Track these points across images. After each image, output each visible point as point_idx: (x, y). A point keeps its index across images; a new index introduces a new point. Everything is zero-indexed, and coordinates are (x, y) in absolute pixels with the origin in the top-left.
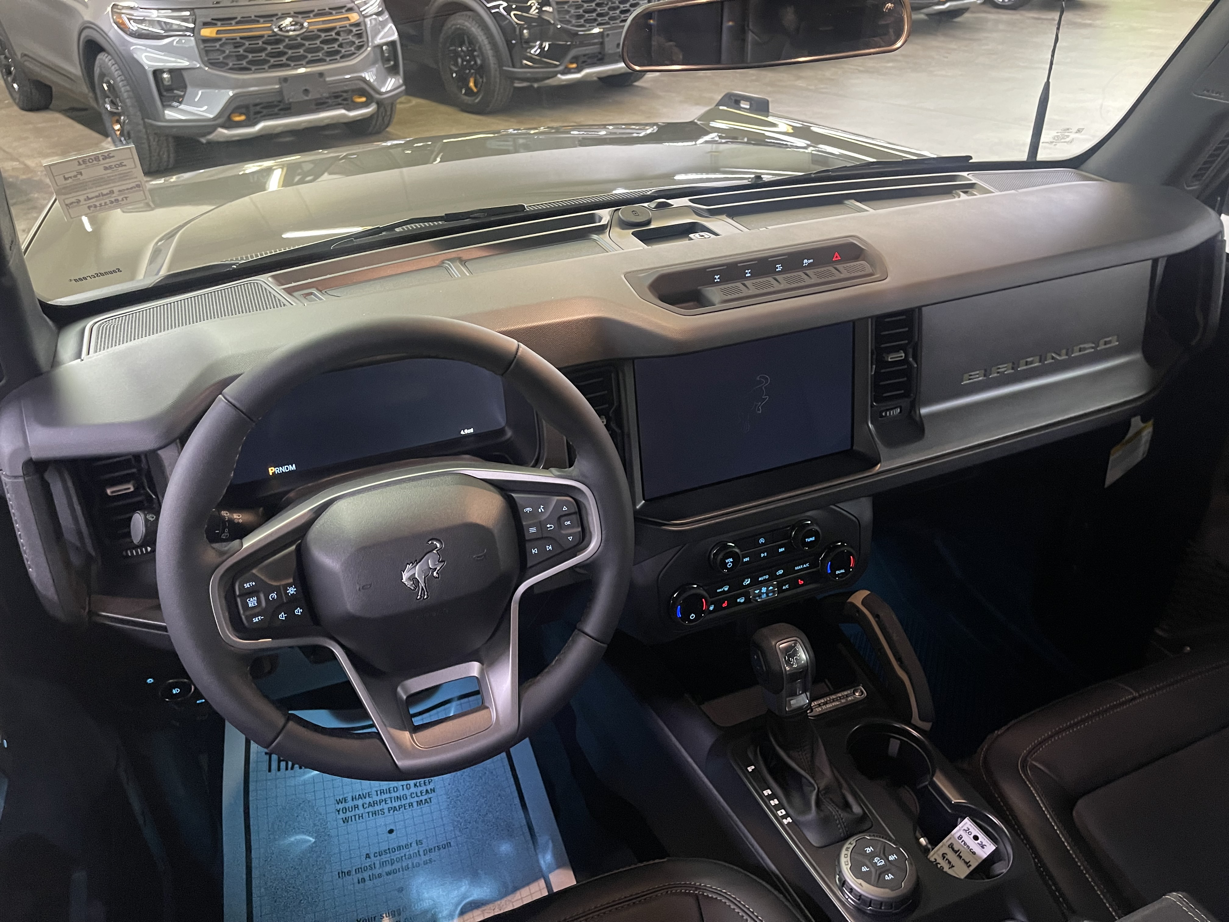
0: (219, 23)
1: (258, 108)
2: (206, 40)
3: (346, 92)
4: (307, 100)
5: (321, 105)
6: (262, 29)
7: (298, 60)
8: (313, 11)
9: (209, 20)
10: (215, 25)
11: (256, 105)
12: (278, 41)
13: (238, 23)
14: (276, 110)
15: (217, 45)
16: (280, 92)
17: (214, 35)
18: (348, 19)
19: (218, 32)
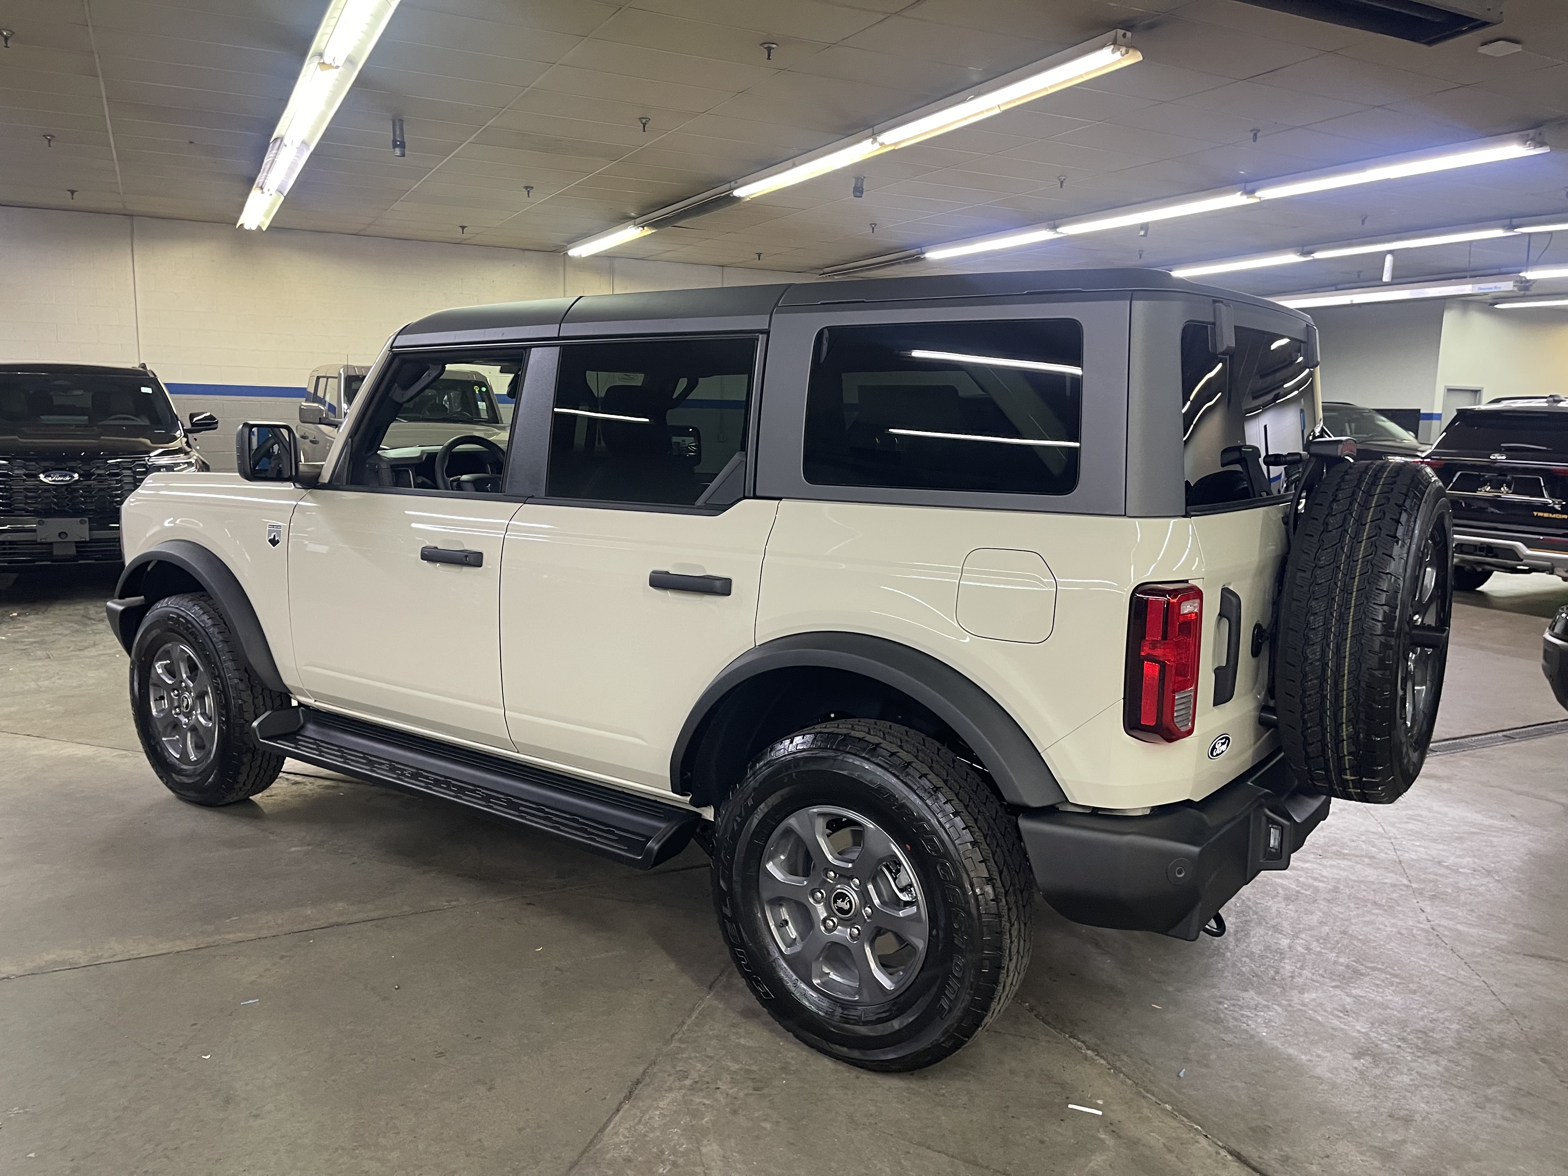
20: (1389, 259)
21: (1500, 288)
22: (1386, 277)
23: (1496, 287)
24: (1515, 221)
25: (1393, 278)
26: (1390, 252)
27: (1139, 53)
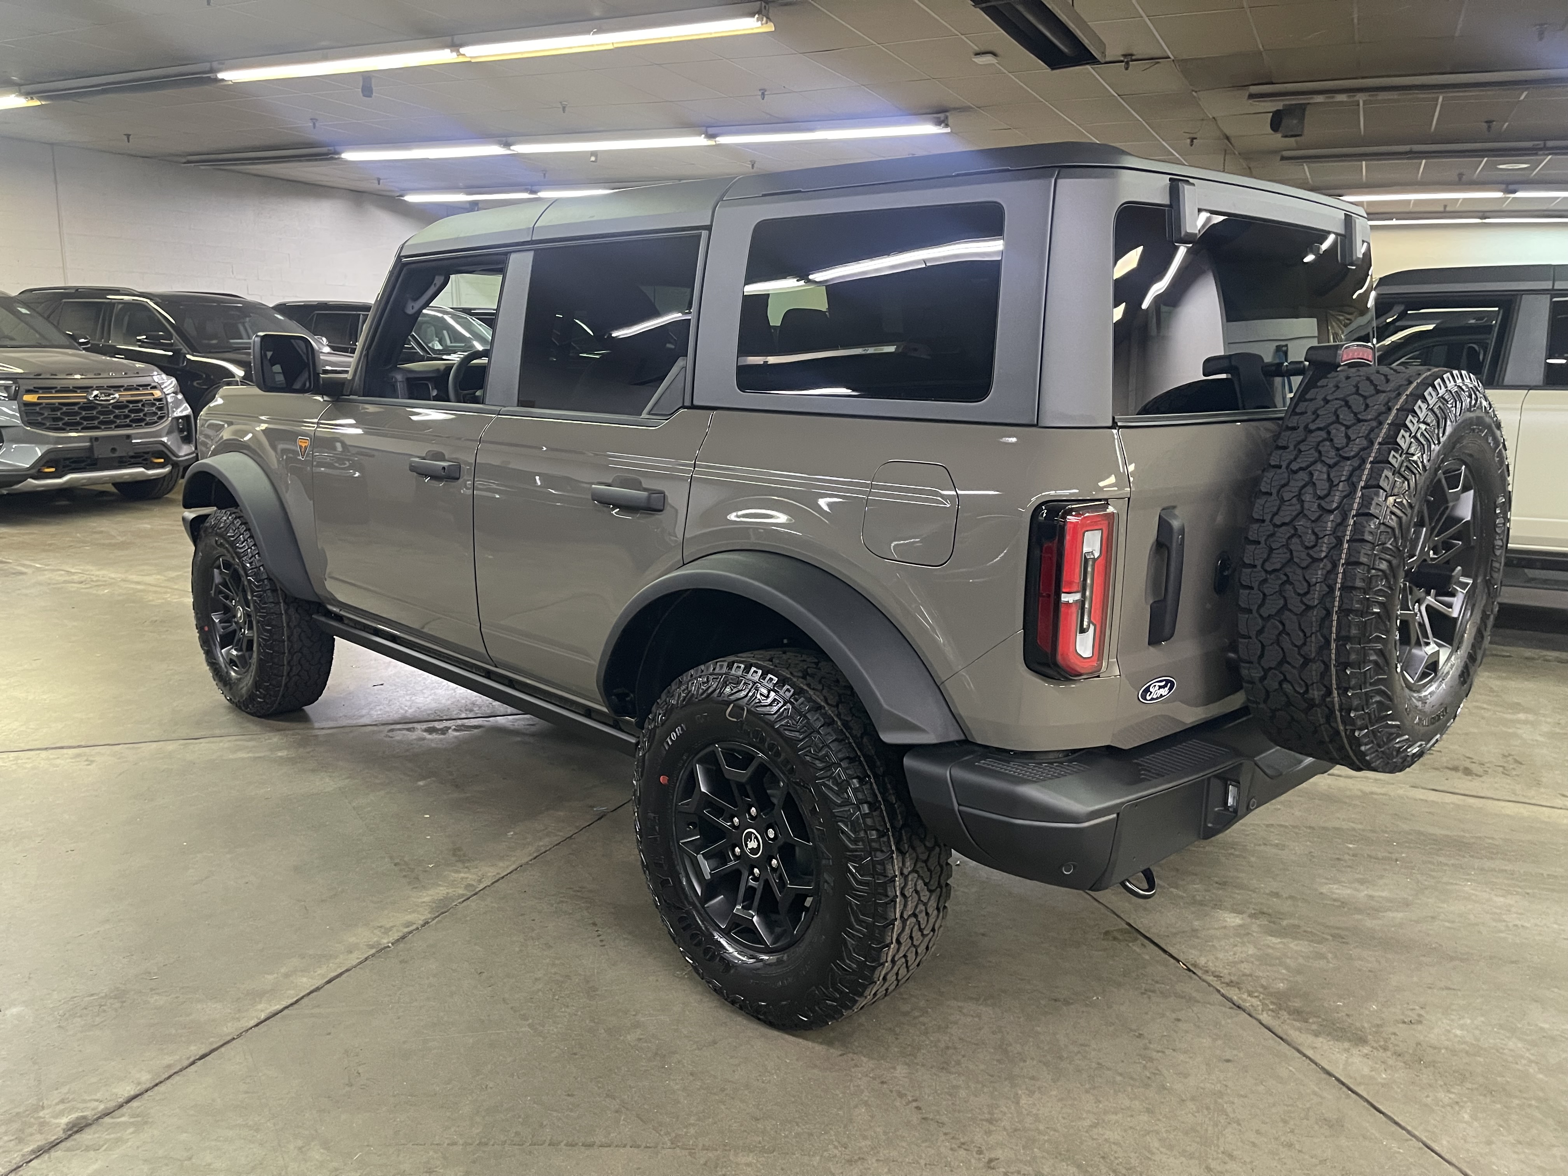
0: (41, 391)
1: (68, 462)
2: (27, 404)
3: (147, 453)
4: (112, 458)
5: (122, 463)
6: (78, 397)
7: (107, 424)
8: (122, 386)
9: (31, 388)
10: (36, 392)
11: (66, 459)
12: (93, 408)
13: (57, 392)
14: (83, 465)
15: (38, 409)
16: (91, 449)
17: (35, 400)
18: (152, 394)
19: (39, 398)
27: (772, 24)
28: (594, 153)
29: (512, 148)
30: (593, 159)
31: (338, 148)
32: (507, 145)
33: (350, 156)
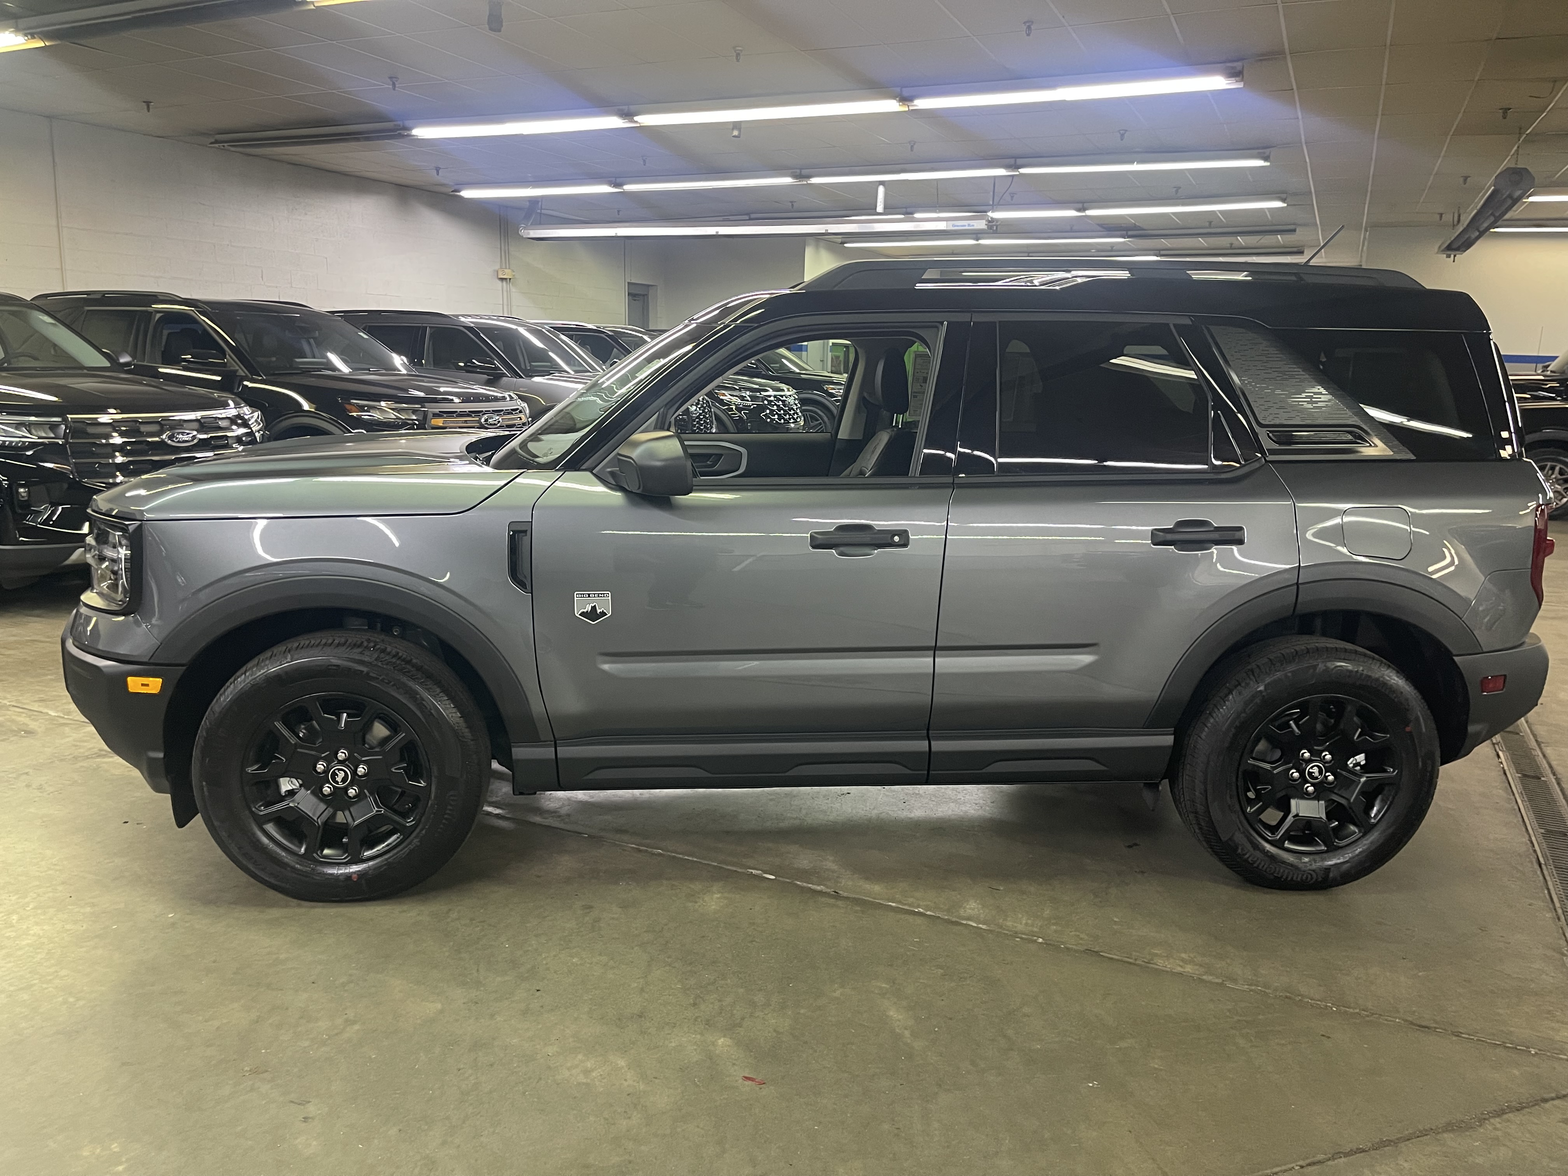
20: (881, 190)
21: (973, 226)
22: (880, 208)
23: (969, 225)
24: (1019, 161)
25: (885, 208)
26: (882, 183)
28: (737, 125)
29: (636, 118)
30: (736, 133)
31: (408, 123)
32: (628, 115)
33: (422, 132)
